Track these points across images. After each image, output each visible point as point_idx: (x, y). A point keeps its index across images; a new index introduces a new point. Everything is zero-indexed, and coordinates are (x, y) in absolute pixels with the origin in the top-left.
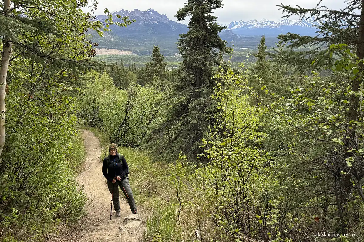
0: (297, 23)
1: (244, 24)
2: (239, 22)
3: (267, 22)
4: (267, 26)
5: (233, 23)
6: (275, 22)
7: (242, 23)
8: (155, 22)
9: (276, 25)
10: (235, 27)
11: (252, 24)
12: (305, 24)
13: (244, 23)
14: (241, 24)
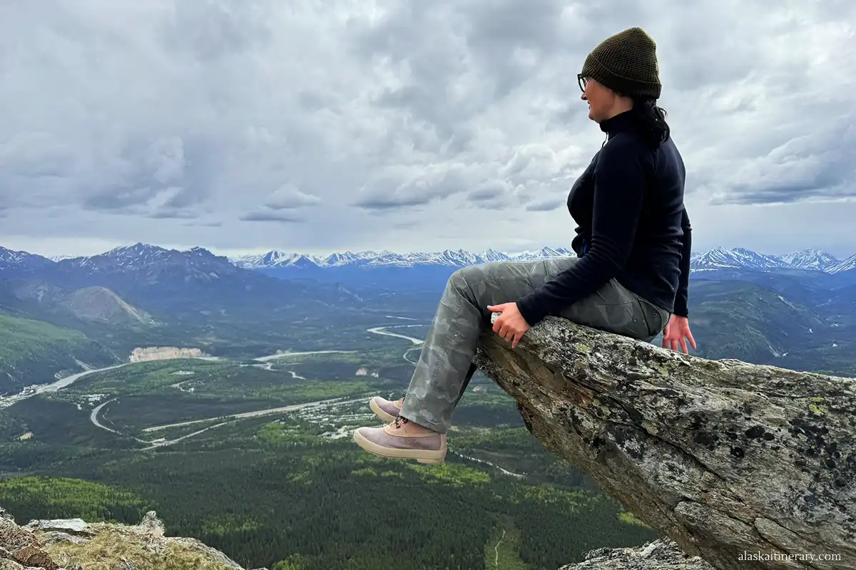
0: (438, 260)
1: (354, 258)
2: (346, 254)
3: (390, 256)
4: (393, 264)
5: (334, 255)
6: (404, 258)
7: (350, 256)
8: (212, 274)
9: (405, 262)
10: (339, 263)
11: (367, 258)
12: (450, 261)
13: (353, 256)
14: (349, 258)
